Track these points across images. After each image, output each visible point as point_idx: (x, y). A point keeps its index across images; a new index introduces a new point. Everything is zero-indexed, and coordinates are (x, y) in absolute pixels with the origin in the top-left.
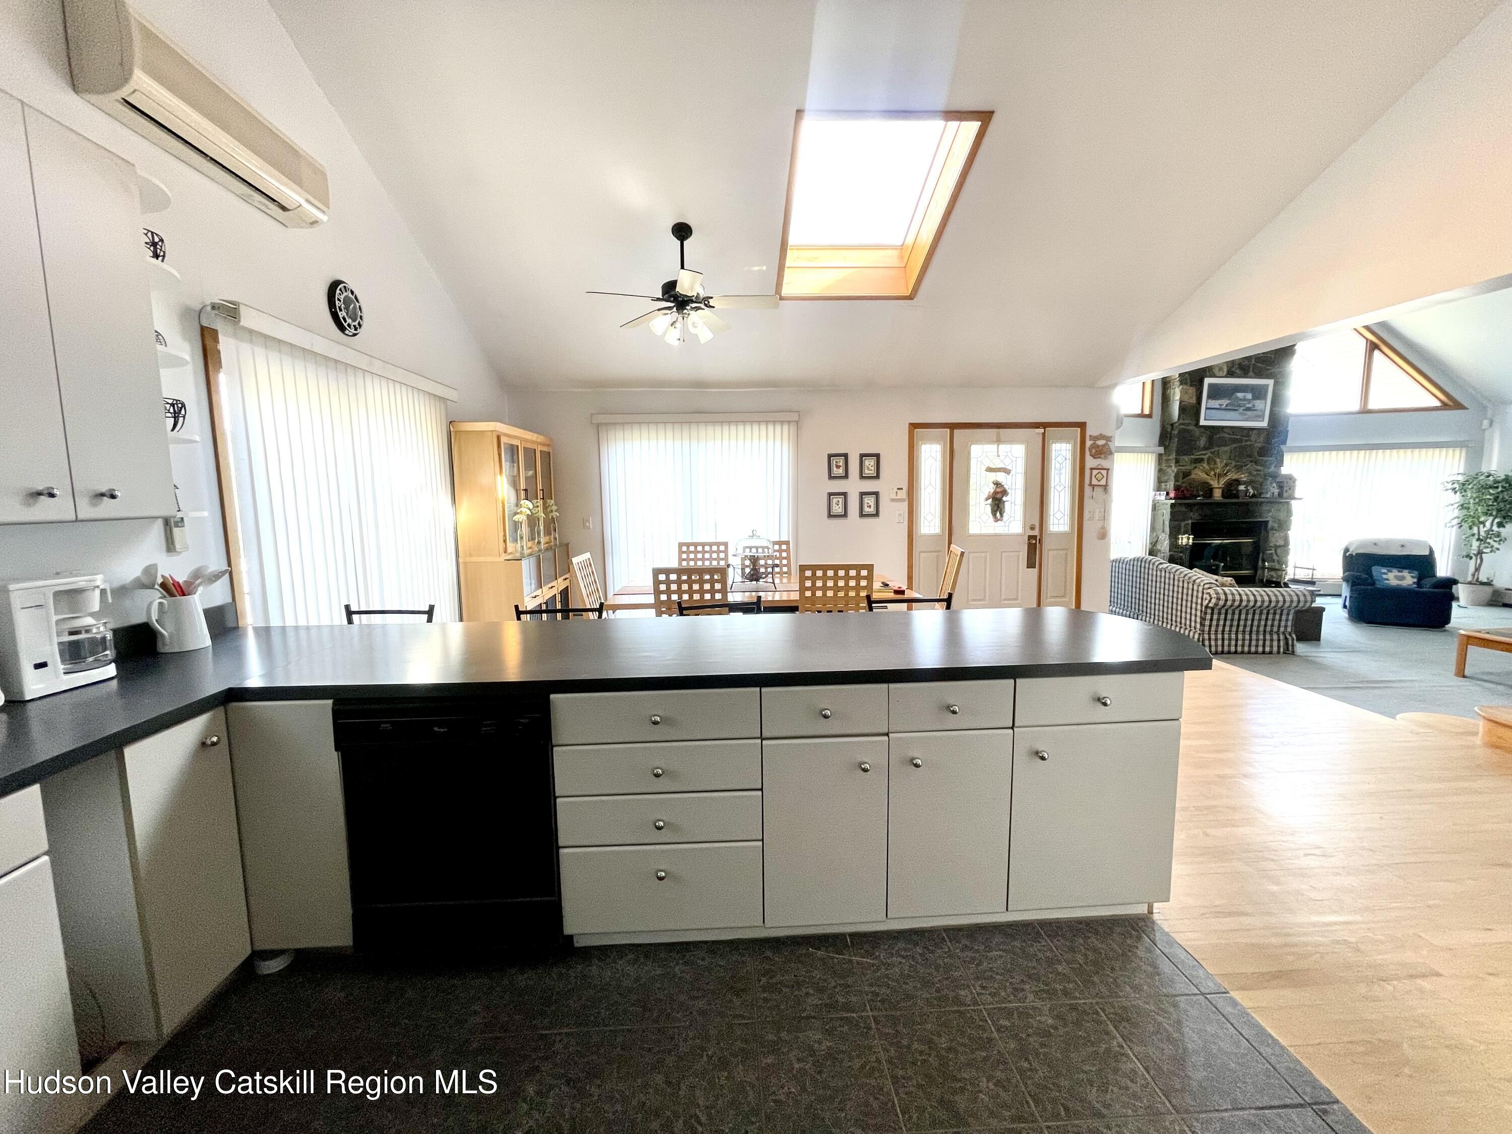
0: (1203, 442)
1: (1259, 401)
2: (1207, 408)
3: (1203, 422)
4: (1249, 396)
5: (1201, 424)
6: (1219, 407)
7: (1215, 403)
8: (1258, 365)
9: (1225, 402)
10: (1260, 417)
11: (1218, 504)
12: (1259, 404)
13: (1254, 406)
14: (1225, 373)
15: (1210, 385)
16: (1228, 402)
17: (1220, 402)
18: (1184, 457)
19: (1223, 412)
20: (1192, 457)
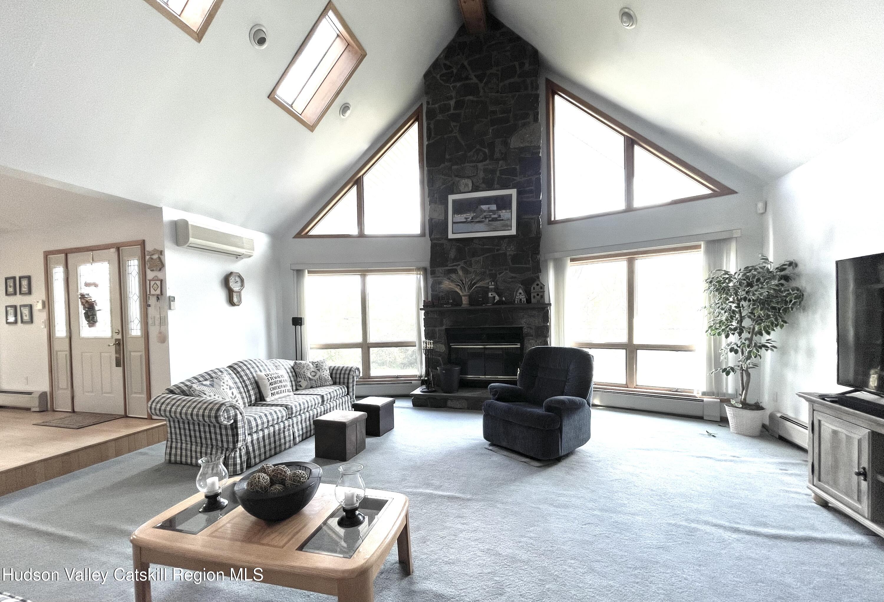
0: (452, 254)
1: (504, 211)
2: (454, 223)
3: (451, 236)
4: (494, 207)
5: (449, 237)
6: (465, 220)
7: (460, 218)
8: (503, 176)
9: (470, 216)
10: (508, 227)
11: (468, 311)
12: (504, 214)
13: (500, 216)
14: (470, 188)
15: (454, 201)
16: (473, 215)
17: (465, 215)
18: (439, 269)
19: (470, 225)
20: (447, 268)
